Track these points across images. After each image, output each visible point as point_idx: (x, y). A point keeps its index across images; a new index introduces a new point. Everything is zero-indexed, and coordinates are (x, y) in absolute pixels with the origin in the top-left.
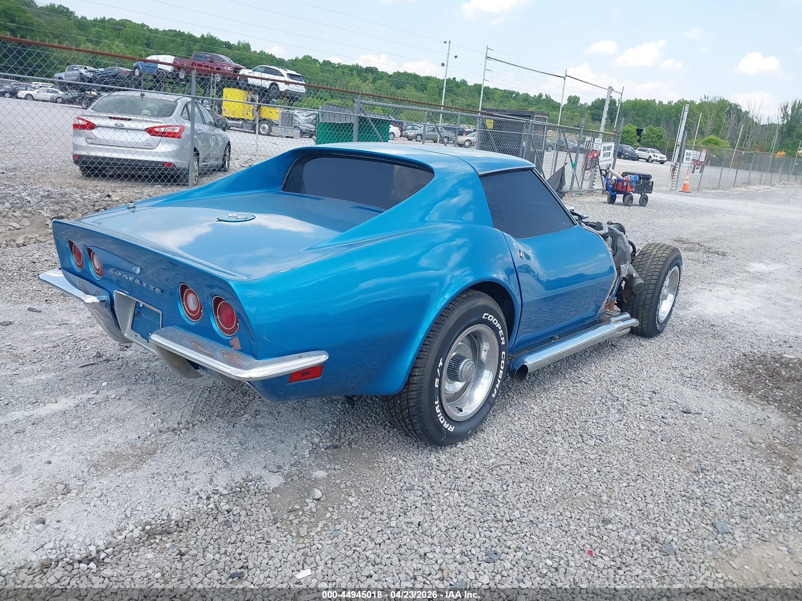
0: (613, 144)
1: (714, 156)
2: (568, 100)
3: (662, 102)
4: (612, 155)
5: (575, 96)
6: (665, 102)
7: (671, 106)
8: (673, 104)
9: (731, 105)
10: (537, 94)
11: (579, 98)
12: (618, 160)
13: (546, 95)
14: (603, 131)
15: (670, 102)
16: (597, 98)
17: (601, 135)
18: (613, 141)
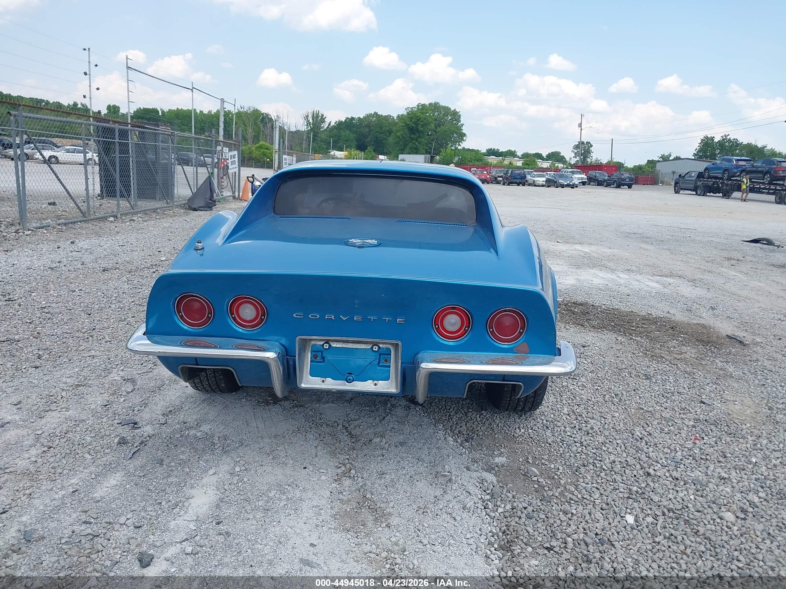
0: (236, 153)
1: (268, 160)
2: (107, 109)
3: (202, 112)
4: (237, 163)
5: (115, 105)
6: (206, 112)
7: (212, 115)
8: (213, 113)
9: (263, 114)
10: (71, 103)
11: (118, 107)
12: (242, 168)
13: (82, 104)
14: (222, 140)
15: (210, 112)
16: (138, 108)
17: (221, 143)
18: (235, 150)
